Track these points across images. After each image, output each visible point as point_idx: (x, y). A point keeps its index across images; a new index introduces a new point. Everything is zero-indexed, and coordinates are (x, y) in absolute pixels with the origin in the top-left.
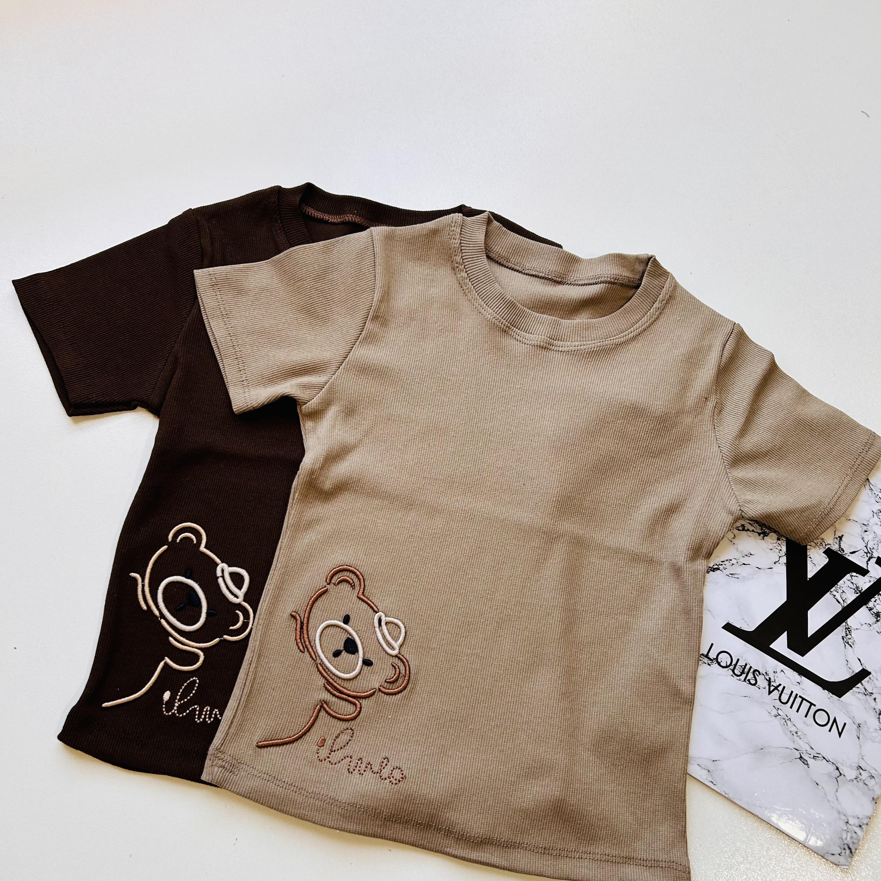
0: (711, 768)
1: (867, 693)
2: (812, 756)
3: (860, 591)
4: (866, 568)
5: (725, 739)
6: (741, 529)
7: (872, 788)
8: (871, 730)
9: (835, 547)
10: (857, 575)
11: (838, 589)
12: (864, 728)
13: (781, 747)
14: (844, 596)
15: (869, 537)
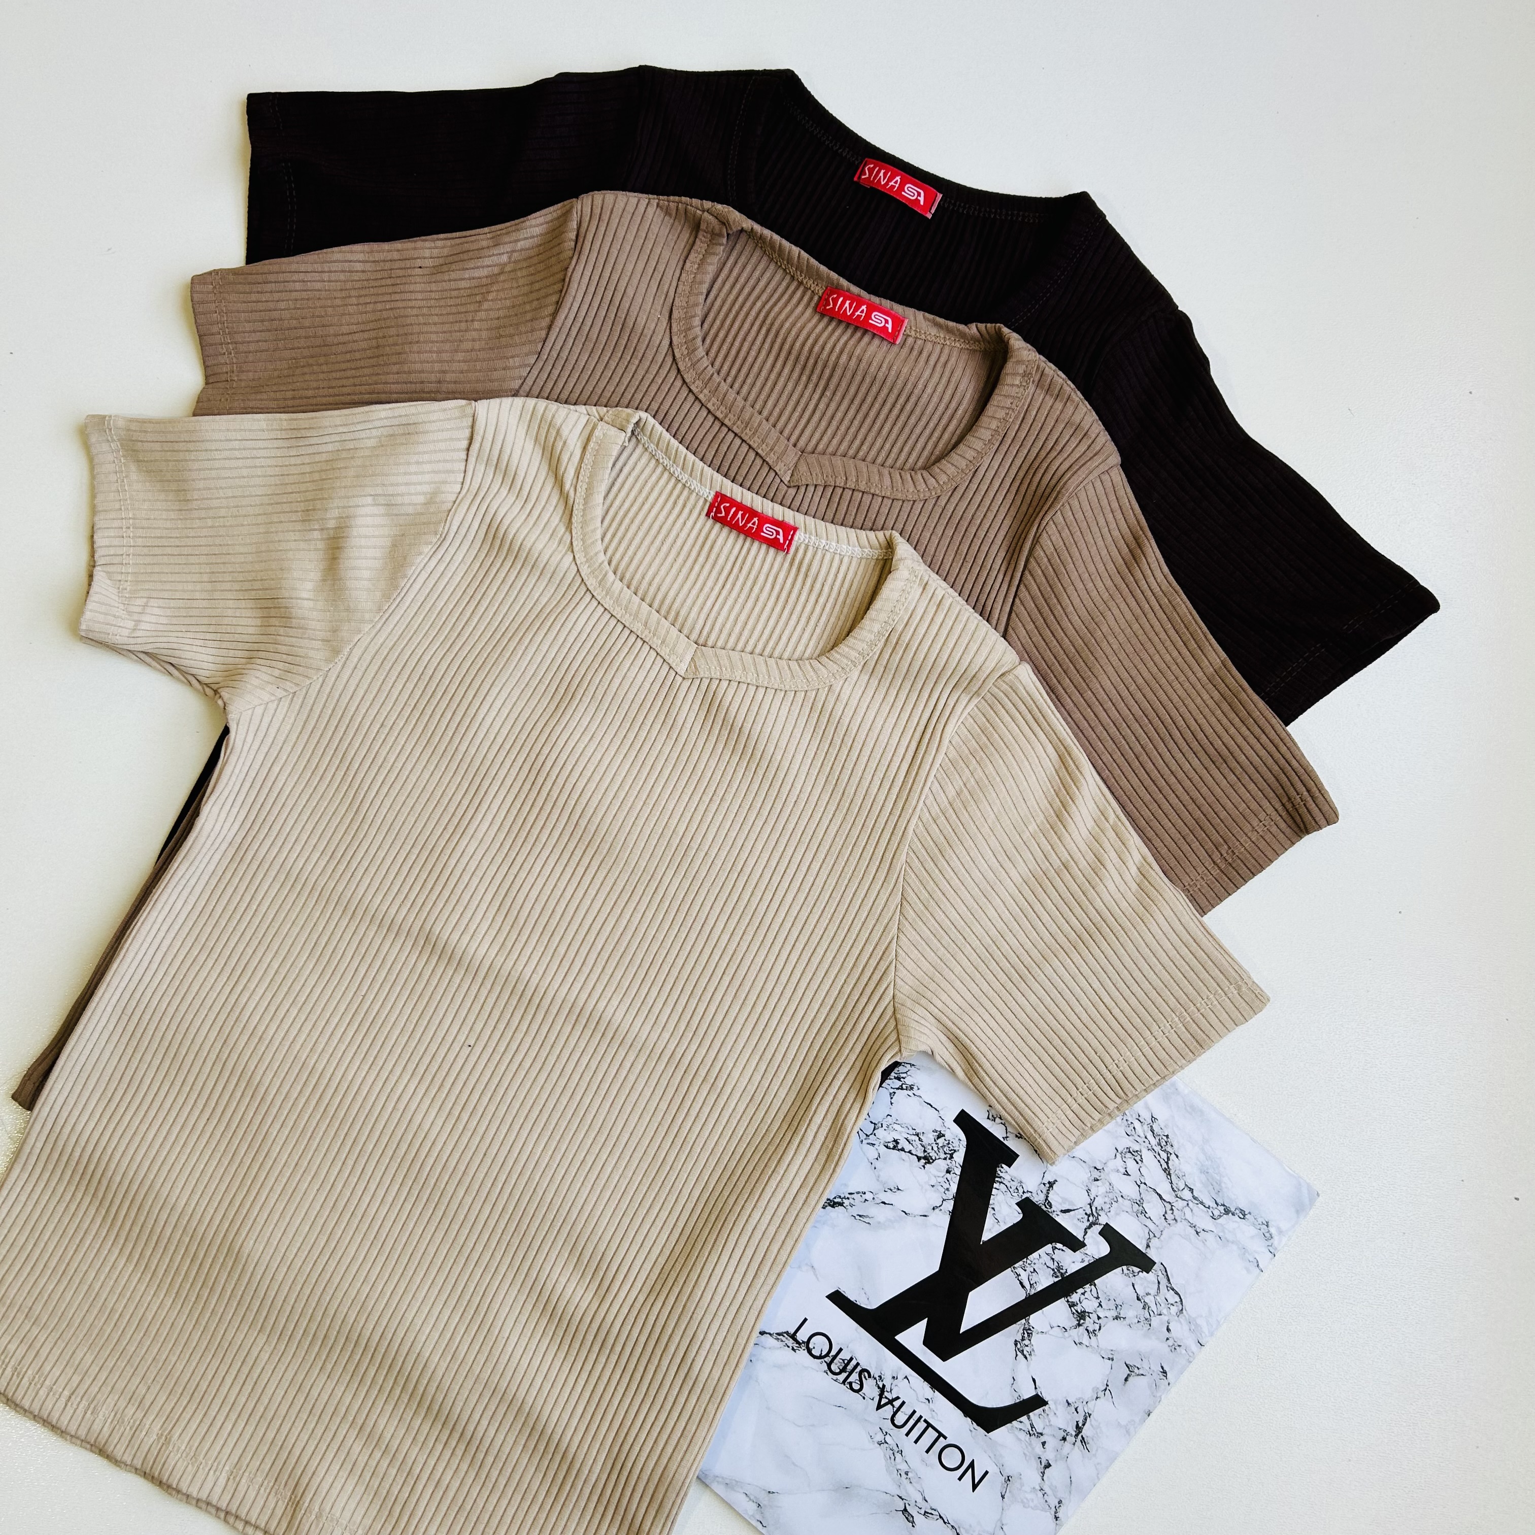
0: (764, 1502)
1: (1033, 1432)
2: (923, 1512)
3: (1062, 1274)
4: (1082, 1239)
5: (793, 1463)
6: (891, 1145)
8: (1027, 1488)
9: (1038, 1199)
10: (1064, 1248)
11: (1027, 1265)
12: (1014, 1485)
13: (877, 1491)
14: (1034, 1277)
15: (1099, 1189)
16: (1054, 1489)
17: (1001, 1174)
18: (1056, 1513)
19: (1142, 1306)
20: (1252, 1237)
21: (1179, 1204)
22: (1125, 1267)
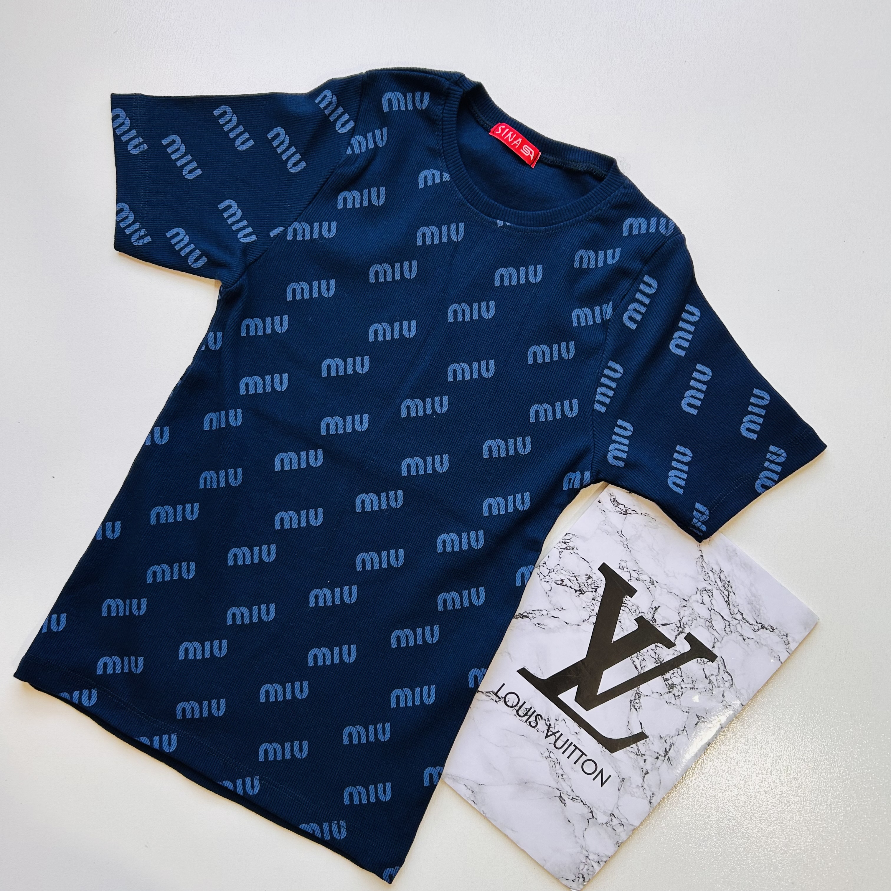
0: (476, 790)
1: (639, 754)
2: (571, 798)
3: (661, 662)
4: (674, 642)
5: (494, 768)
6: (559, 584)
7: (619, 834)
8: (634, 786)
9: (648, 617)
10: (663, 646)
11: (640, 656)
12: (626, 783)
13: (544, 785)
14: (644, 663)
15: (685, 612)
16: (650, 786)
17: (626, 602)
18: (650, 800)
19: (708, 681)
20: (777, 643)
21: (734, 622)
22: (699, 659)
